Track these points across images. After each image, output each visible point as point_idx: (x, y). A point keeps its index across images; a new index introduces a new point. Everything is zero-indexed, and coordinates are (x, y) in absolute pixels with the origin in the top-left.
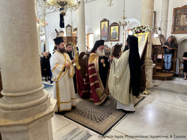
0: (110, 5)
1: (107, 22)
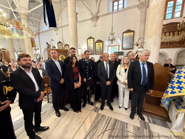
0: (95, 26)
1: (93, 39)
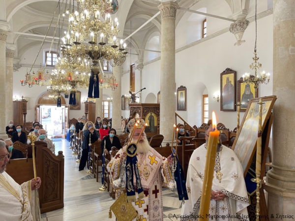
1: (233, 74)
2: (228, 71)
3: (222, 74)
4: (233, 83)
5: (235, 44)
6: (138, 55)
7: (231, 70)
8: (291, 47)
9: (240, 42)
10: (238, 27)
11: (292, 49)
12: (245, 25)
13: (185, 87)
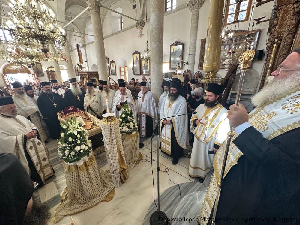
1: (138, 54)
2: (136, 52)
3: (133, 54)
4: (139, 60)
5: (139, 36)
6: (81, 37)
7: (138, 52)
8: (157, 43)
9: (141, 35)
10: (140, 25)
11: (158, 44)
12: (143, 25)
13: (114, 61)
